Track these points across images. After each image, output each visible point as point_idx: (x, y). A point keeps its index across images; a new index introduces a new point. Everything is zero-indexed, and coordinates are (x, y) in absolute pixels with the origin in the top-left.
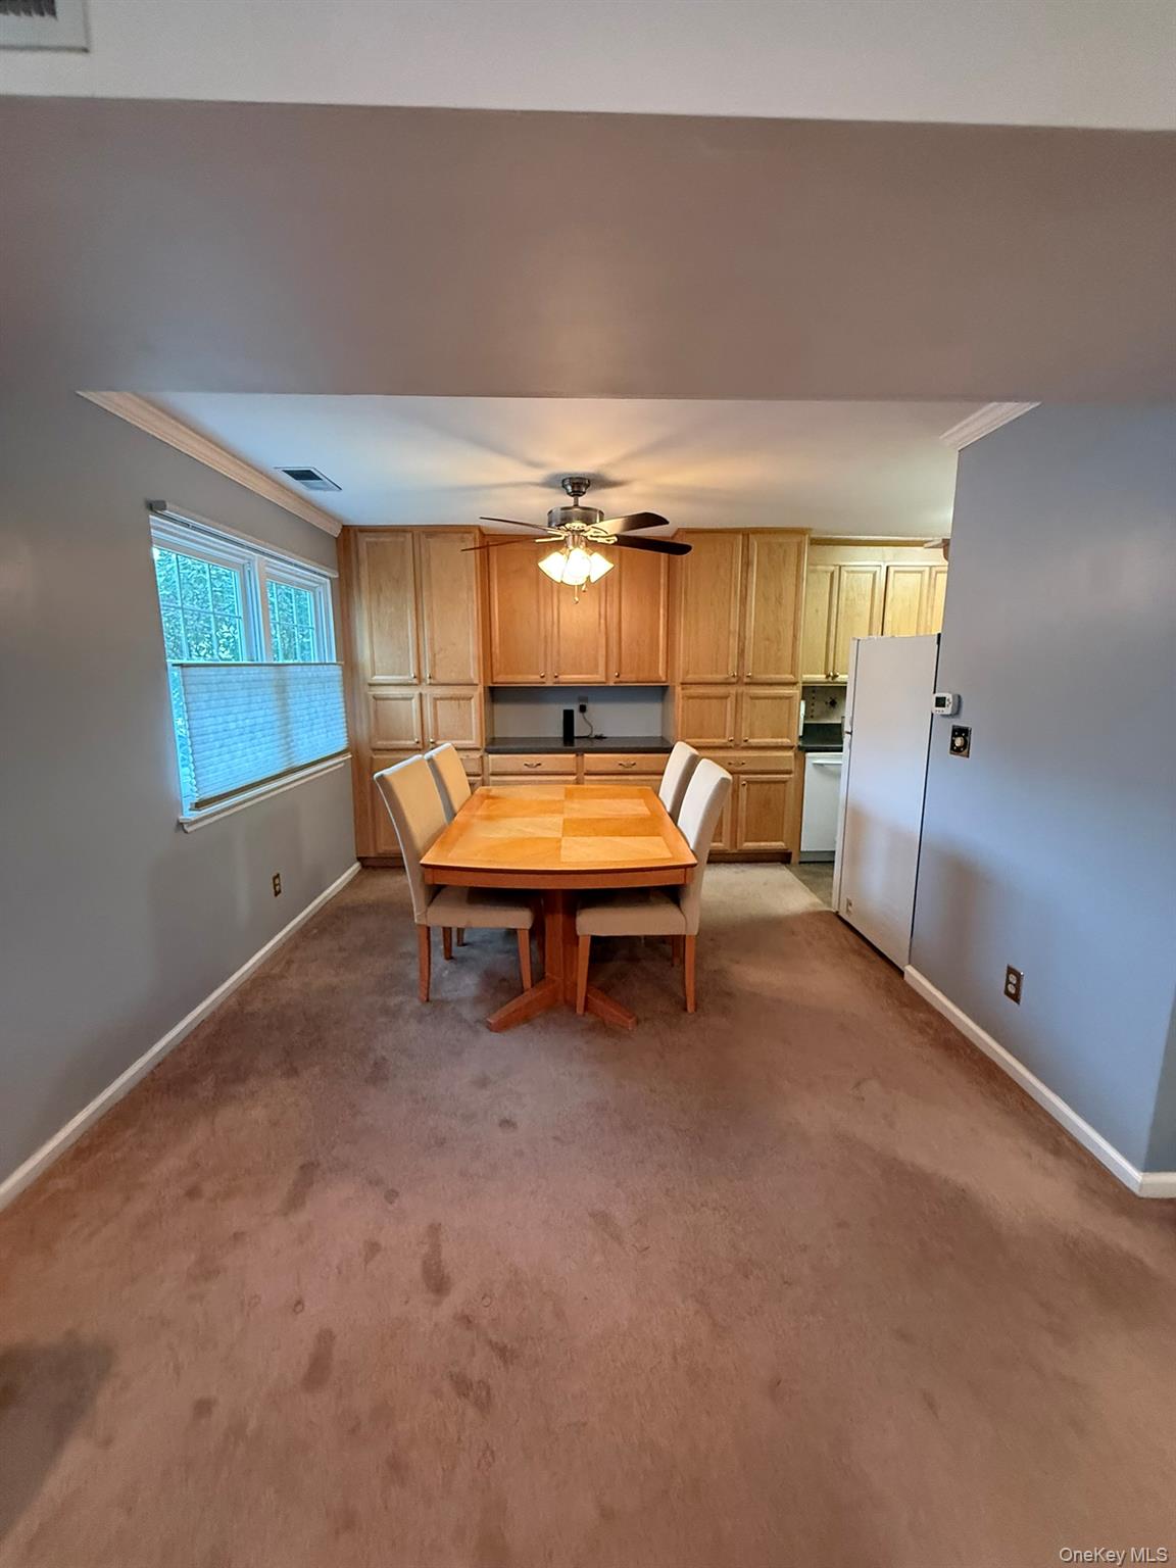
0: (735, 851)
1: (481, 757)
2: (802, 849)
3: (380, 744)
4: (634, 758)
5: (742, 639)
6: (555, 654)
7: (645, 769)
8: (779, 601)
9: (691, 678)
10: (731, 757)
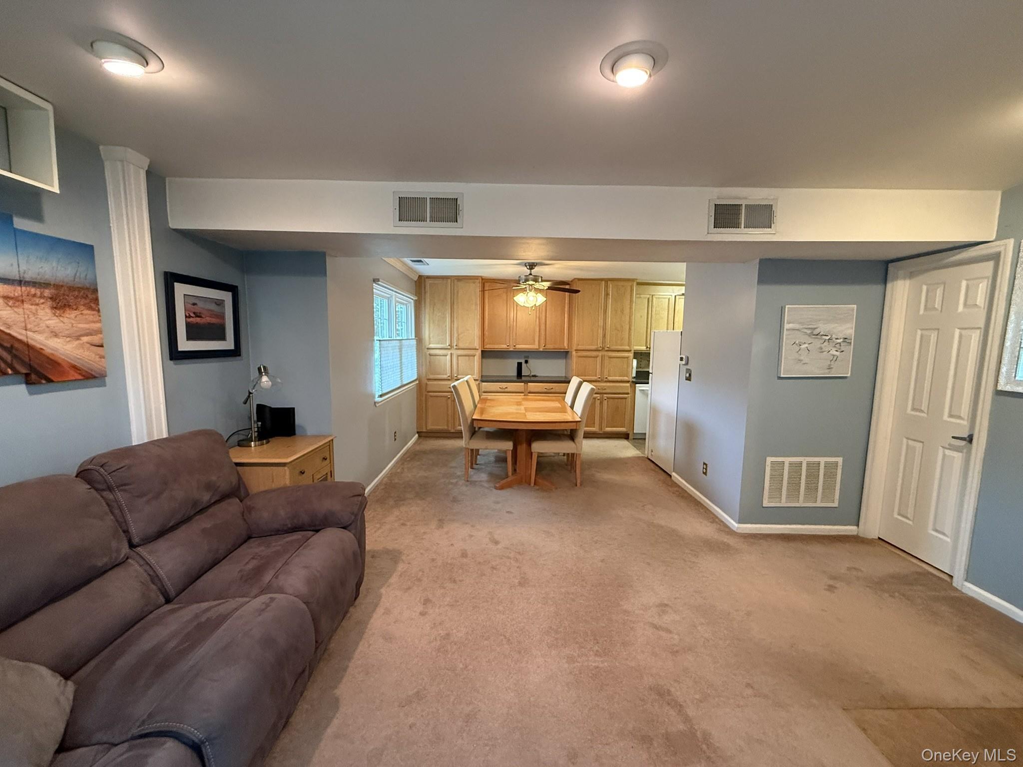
0: (601, 432)
1: (479, 384)
2: (634, 432)
3: (431, 377)
4: (552, 386)
5: (604, 329)
6: (514, 335)
7: (558, 391)
8: (622, 311)
9: (580, 347)
10: (600, 386)
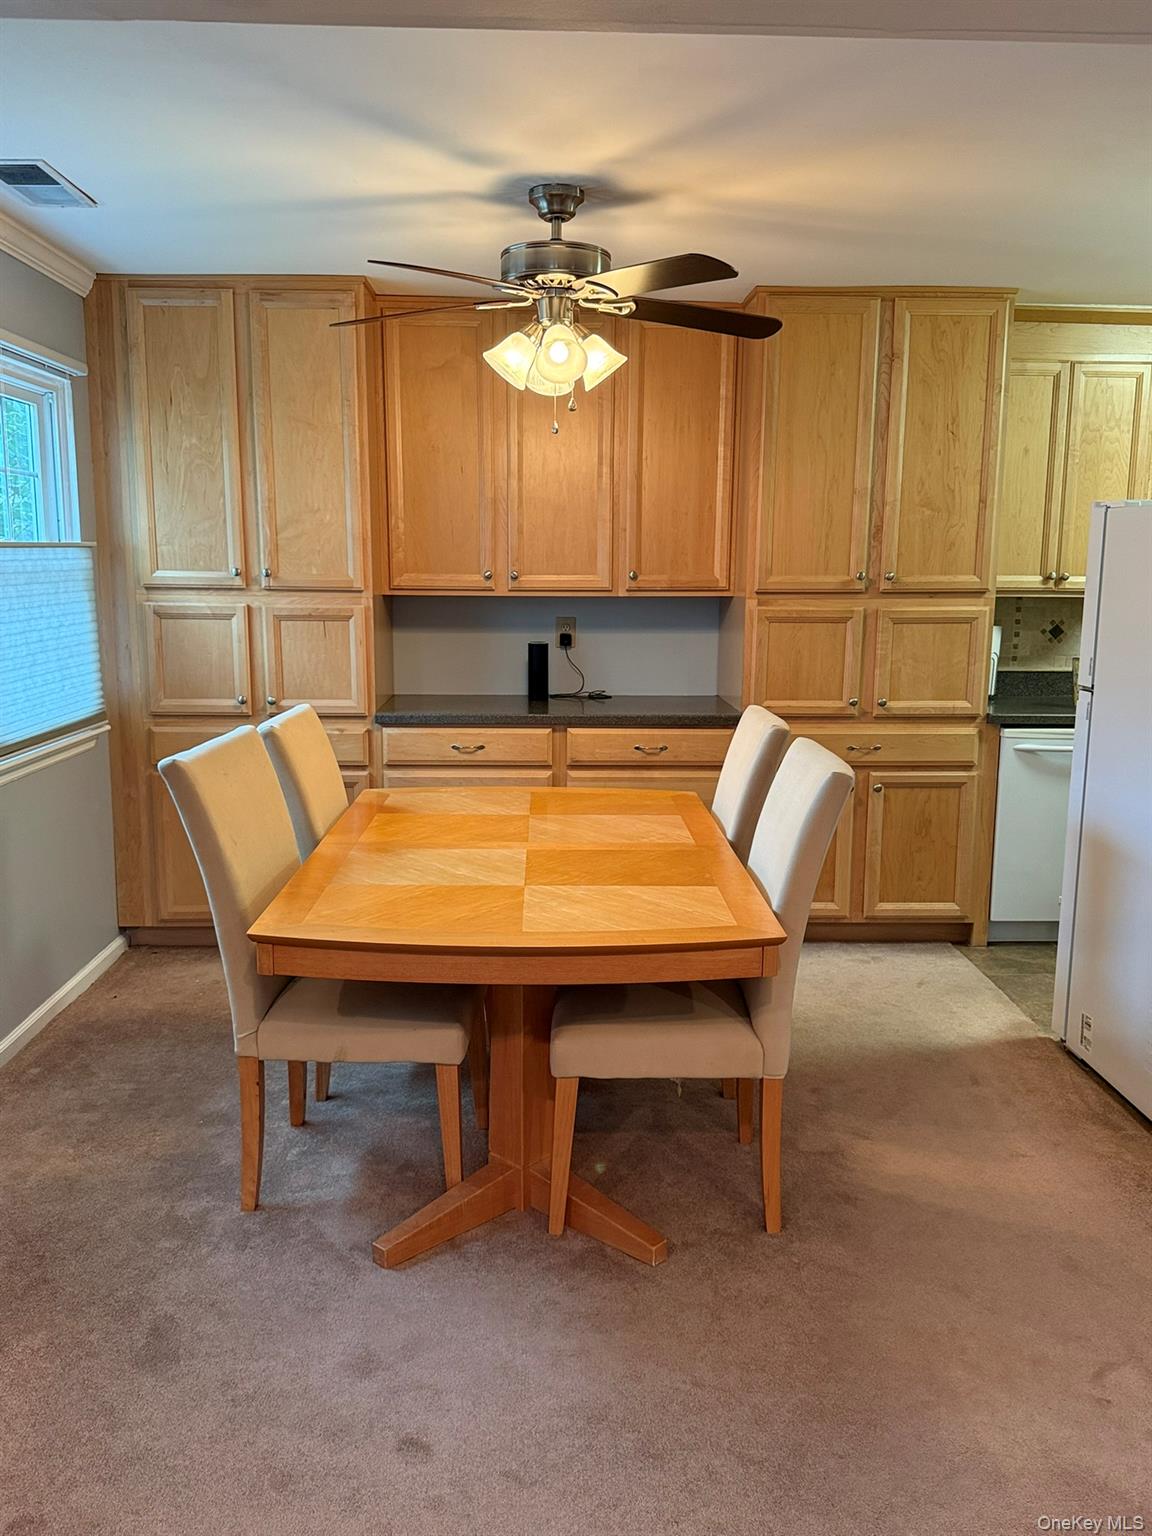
0: (860, 920)
1: (369, 732)
2: (992, 919)
3: (169, 704)
4: (665, 738)
5: (878, 506)
6: (513, 533)
7: (685, 758)
8: (952, 430)
9: (776, 581)
10: (853, 737)
